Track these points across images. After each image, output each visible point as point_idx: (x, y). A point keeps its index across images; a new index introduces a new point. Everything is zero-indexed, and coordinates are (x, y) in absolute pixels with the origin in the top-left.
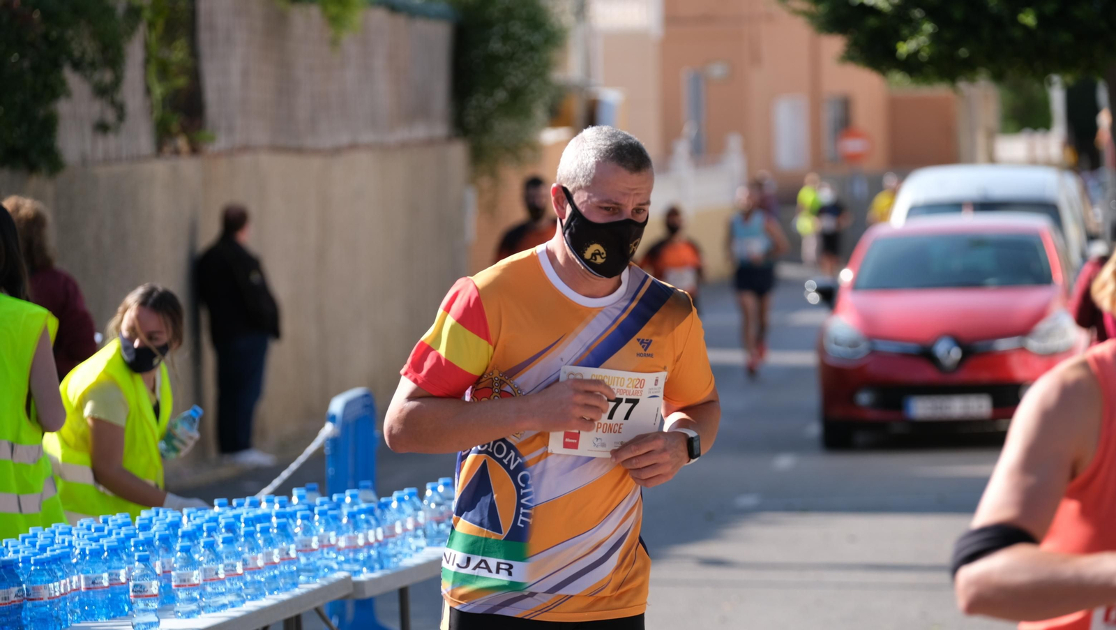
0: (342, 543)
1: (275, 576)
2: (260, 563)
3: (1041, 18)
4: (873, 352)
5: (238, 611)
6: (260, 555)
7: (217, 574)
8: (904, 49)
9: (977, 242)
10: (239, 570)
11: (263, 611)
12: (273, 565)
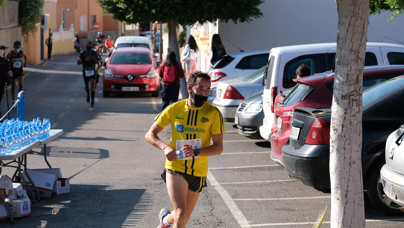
0: (37, 134)
1: (26, 142)
2: (24, 139)
3: (156, 11)
4: (114, 77)
5: (20, 150)
6: (24, 138)
7: (16, 142)
8: (127, 17)
9: (134, 54)
10: (20, 141)
11: (25, 150)
12: (25, 139)
